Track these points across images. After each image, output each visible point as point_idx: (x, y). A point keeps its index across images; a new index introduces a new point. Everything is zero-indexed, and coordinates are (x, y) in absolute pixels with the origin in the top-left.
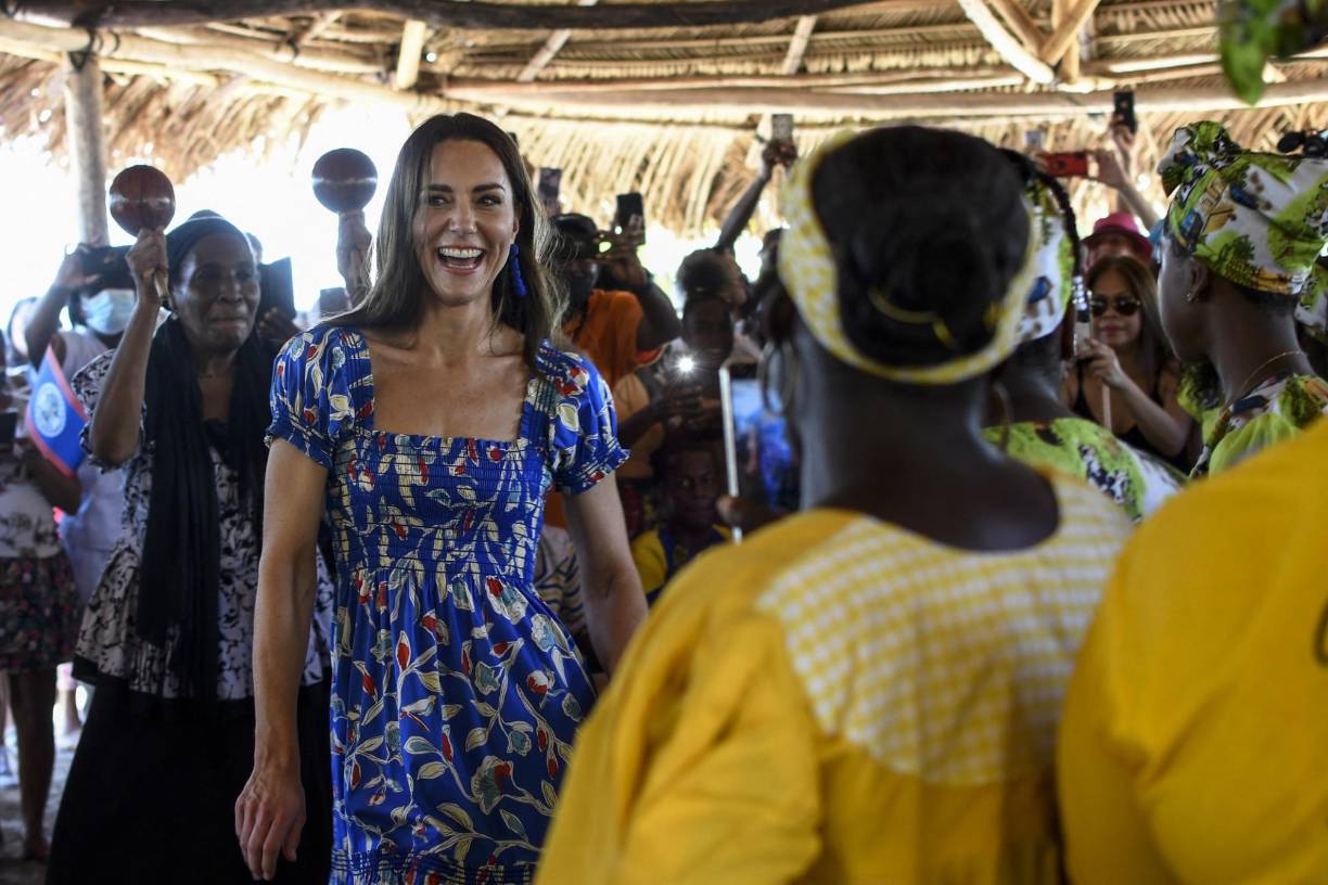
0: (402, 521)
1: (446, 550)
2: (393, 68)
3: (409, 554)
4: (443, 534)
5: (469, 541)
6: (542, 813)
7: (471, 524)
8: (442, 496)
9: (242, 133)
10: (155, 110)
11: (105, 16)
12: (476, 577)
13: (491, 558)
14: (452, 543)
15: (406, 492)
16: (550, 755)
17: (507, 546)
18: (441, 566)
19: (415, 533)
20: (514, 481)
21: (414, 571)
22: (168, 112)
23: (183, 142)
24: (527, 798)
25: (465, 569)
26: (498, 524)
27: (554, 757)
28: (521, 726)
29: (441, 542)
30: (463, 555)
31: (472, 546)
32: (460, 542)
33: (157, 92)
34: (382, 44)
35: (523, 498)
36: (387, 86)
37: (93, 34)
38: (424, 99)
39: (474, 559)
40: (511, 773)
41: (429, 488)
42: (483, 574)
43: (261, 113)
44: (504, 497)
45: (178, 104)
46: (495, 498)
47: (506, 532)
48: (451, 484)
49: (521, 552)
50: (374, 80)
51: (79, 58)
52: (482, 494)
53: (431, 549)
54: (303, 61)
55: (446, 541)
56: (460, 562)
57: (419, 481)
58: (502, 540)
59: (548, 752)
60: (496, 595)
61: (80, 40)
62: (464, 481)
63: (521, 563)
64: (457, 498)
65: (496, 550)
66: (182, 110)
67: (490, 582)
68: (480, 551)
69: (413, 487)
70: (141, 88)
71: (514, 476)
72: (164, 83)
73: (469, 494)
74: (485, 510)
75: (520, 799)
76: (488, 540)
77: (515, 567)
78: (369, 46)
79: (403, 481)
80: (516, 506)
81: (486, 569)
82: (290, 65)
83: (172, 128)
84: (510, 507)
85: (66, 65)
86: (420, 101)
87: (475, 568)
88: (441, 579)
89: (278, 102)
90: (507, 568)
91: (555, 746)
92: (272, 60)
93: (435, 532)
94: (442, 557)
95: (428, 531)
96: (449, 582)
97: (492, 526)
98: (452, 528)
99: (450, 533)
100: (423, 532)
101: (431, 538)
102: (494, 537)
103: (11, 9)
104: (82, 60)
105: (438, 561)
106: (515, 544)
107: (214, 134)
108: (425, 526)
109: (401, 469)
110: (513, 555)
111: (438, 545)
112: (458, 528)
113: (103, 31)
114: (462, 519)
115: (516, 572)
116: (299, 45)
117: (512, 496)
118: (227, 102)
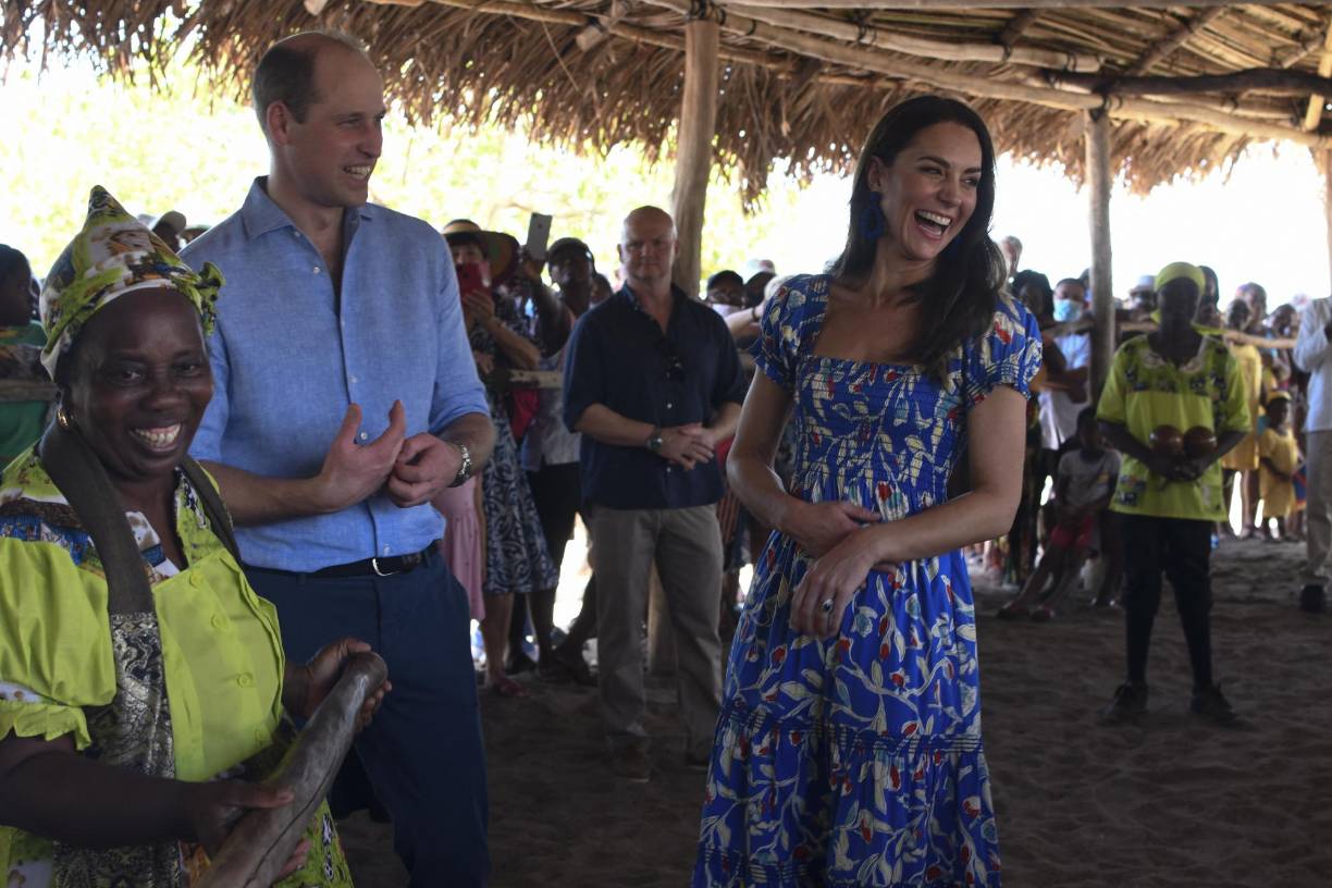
0: (817, 430)
1: (847, 458)
2: (1303, 114)
3: (820, 459)
4: (847, 443)
5: (868, 451)
6: (868, 688)
7: (868, 436)
8: (843, 410)
9: (1193, 158)
10: (1137, 141)
11: (1115, 86)
12: (869, 483)
13: (886, 467)
14: (853, 452)
15: (817, 404)
16: (886, 640)
17: (902, 458)
18: (842, 471)
19: (827, 442)
20: (901, 399)
21: (822, 473)
22: (1145, 143)
23: (1153, 164)
24: (860, 674)
25: (860, 474)
26: (892, 438)
27: (889, 645)
28: (870, 613)
29: (844, 451)
30: (860, 462)
31: (869, 455)
32: (860, 451)
33: (1140, 129)
34: (1296, 98)
35: (912, 415)
36: (1298, 128)
37: (1105, 98)
38: (1324, 139)
39: (869, 466)
40: (850, 649)
41: (834, 402)
42: (875, 480)
43: (1207, 144)
44: (891, 413)
45: (1152, 138)
46: (883, 412)
47: (899, 445)
48: (849, 400)
49: (917, 463)
50: (1288, 125)
51: (1095, 114)
52: (873, 410)
53: (836, 457)
54: (1240, 112)
55: (848, 450)
56: (857, 468)
57: (826, 395)
58: (897, 451)
59: (885, 637)
60: (884, 499)
61: (1097, 102)
62: (860, 398)
63: (915, 473)
64: (855, 412)
65: (892, 461)
66: (1154, 142)
67: (881, 488)
68: (876, 461)
69: (822, 400)
70: (1130, 126)
71: (901, 395)
72: (1142, 123)
73: (863, 409)
74: (876, 423)
75: (852, 672)
76: (884, 450)
77: (910, 476)
78: (1289, 99)
79: (816, 396)
80: (905, 421)
81: (880, 475)
82: (1230, 115)
83: (1147, 154)
84: (898, 422)
85: (1087, 118)
86: (1320, 141)
87: (870, 474)
88: (841, 480)
89: (1220, 136)
90: (900, 476)
91: (893, 633)
92: (1219, 112)
93: (840, 442)
94: (844, 462)
95: (835, 441)
96: (846, 484)
97: (886, 438)
98: (854, 438)
99: (853, 444)
100: (831, 441)
101: (837, 447)
102: (889, 449)
103: (1052, 79)
104: (1098, 115)
105: (840, 466)
106: (910, 457)
107: (1174, 158)
108: (834, 436)
109: (815, 385)
110: (908, 465)
111: (842, 453)
112: (858, 439)
113: (1112, 96)
114: (861, 431)
115: (909, 479)
116: (1239, 100)
117: (900, 413)
118: (1184, 137)
